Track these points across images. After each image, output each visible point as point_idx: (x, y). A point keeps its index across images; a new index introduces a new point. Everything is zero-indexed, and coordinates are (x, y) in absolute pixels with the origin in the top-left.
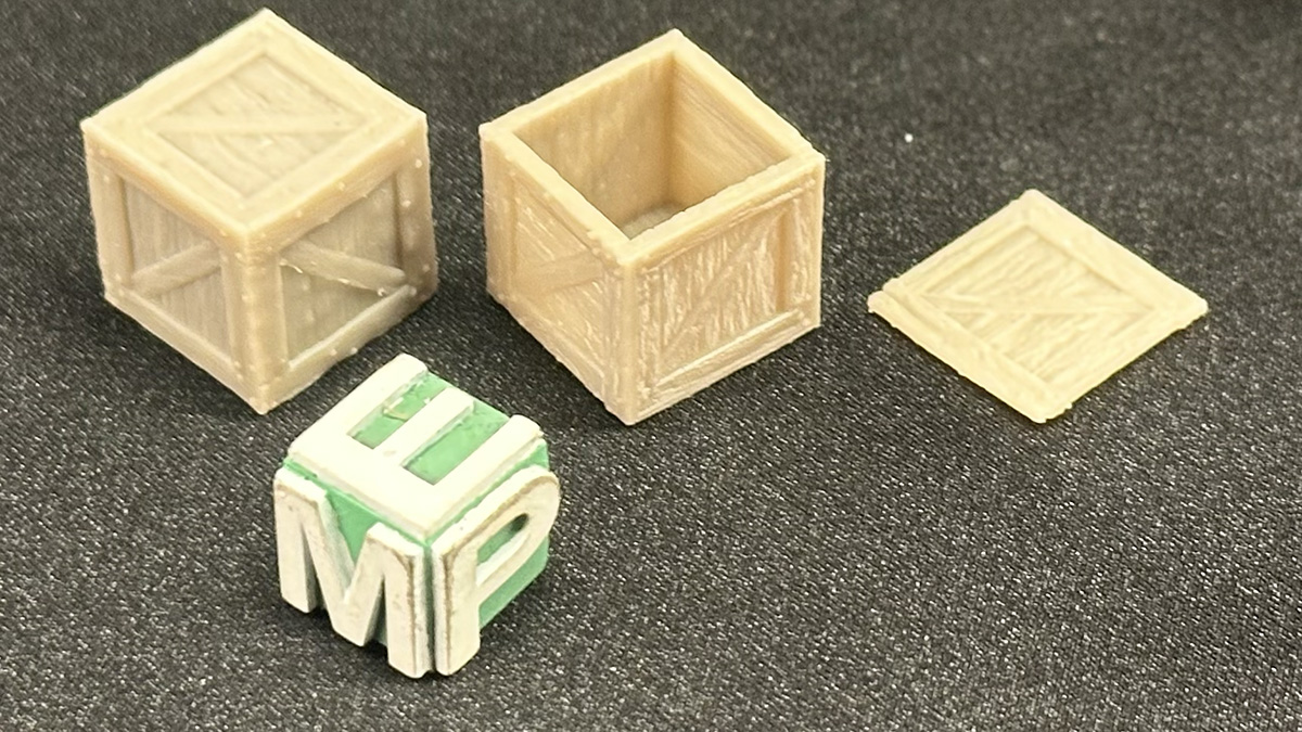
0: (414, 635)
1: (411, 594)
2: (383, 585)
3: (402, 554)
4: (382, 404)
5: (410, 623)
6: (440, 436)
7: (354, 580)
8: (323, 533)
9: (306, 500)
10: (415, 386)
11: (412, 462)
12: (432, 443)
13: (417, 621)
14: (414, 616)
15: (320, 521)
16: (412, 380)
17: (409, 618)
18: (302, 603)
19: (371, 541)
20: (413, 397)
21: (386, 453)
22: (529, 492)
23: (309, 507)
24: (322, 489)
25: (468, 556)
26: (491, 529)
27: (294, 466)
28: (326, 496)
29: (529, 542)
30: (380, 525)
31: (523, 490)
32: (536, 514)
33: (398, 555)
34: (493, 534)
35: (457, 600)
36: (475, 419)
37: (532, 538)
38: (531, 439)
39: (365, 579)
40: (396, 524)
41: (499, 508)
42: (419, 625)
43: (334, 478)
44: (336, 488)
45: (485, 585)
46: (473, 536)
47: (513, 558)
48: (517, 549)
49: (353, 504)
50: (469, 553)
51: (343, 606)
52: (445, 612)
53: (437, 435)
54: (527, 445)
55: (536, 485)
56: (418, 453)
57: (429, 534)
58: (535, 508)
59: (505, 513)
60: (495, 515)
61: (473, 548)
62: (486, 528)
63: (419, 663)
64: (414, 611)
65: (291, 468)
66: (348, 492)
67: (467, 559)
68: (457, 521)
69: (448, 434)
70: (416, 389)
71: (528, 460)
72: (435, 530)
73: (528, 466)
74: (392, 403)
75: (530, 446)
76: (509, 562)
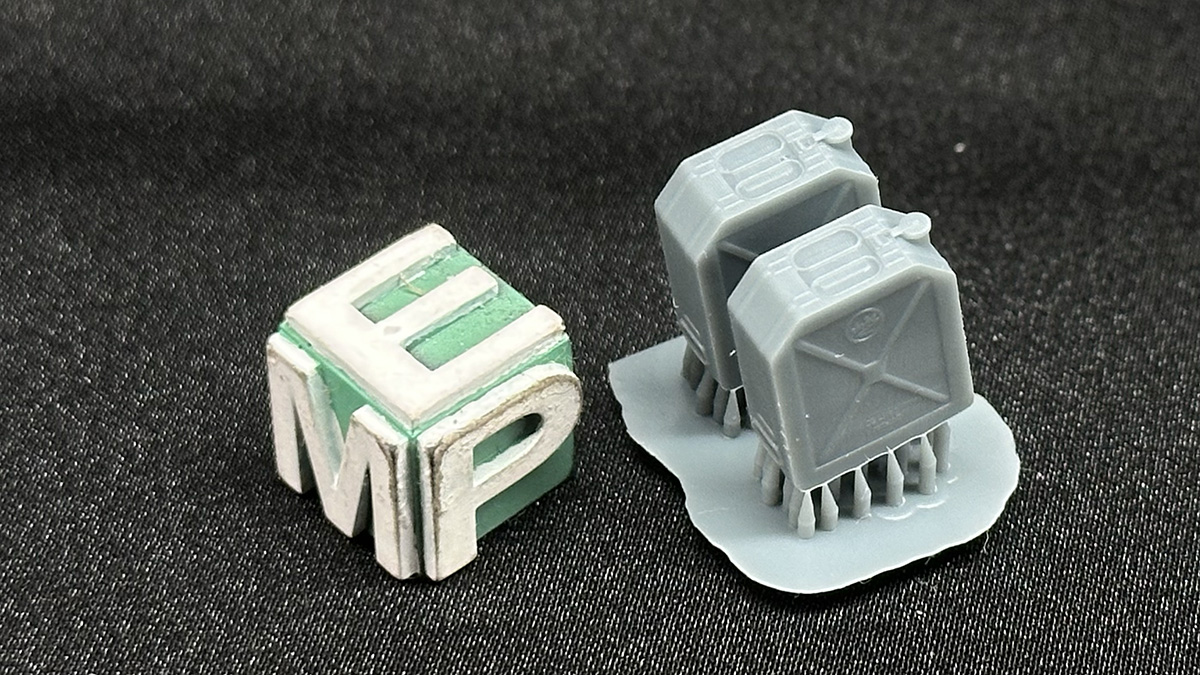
0: (397, 533)
2: (368, 472)
3: (383, 442)
4: (398, 275)
5: (393, 520)
6: (455, 318)
7: (342, 466)
8: (313, 408)
9: (296, 371)
10: (441, 260)
11: (416, 343)
12: (442, 325)
13: (400, 518)
14: (397, 513)
15: (309, 395)
16: (438, 252)
17: (392, 513)
18: (296, 485)
19: (356, 424)
20: (435, 272)
21: (388, 330)
22: (541, 390)
23: (298, 378)
24: (313, 360)
25: (460, 453)
26: (491, 426)
27: (289, 332)
28: (317, 368)
29: (541, 446)
30: (367, 406)
31: (533, 387)
32: (551, 416)
33: (379, 444)
34: (493, 432)
35: (447, 500)
36: (497, 304)
37: (546, 442)
38: (552, 331)
39: (351, 465)
40: (383, 408)
41: (503, 404)
42: (404, 522)
43: (327, 350)
44: (328, 361)
45: (484, 487)
46: (467, 432)
47: (519, 462)
48: (526, 452)
49: (344, 383)
50: (461, 450)
51: (332, 491)
52: (432, 512)
53: (451, 316)
54: (546, 338)
55: (553, 383)
56: (425, 333)
57: (416, 423)
58: (550, 409)
59: (509, 410)
60: (495, 412)
61: (467, 444)
62: (484, 424)
63: (405, 564)
64: (396, 507)
65: (286, 333)
66: (340, 367)
67: (460, 457)
68: (452, 414)
69: (463, 317)
70: (440, 263)
71: (546, 356)
72: (424, 419)
73: (545, 363)
74: (410, 276)
75: (549, 341)
76: (514, 466)
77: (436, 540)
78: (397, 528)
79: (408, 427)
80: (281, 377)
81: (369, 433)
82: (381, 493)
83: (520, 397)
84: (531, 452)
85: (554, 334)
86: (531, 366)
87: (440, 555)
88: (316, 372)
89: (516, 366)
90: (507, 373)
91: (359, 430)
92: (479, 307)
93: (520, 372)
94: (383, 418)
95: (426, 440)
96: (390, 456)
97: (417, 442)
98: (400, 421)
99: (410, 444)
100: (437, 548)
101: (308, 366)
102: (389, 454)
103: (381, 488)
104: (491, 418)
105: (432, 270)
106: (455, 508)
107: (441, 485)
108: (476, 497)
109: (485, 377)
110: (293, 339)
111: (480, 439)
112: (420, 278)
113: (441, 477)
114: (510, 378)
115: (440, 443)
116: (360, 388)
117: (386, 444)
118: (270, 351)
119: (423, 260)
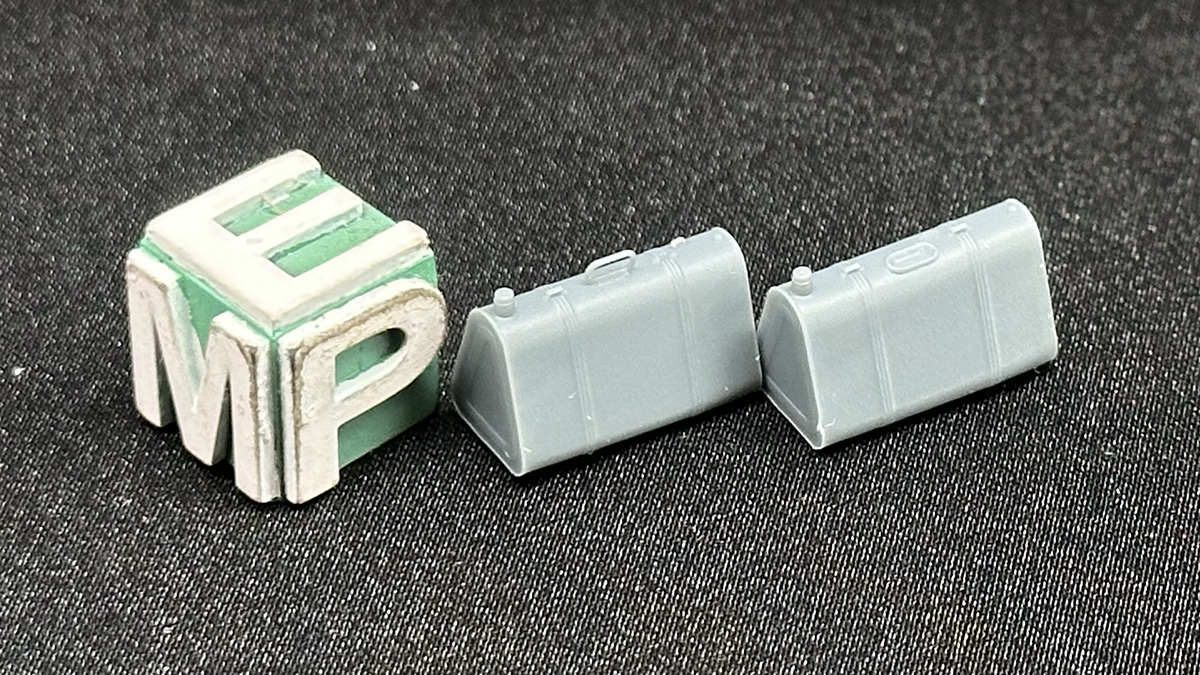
0: (257, 448)
1: (254, 395)
2: (228, 385)
3: (243, 344)
4: (260, 195)
5: (254, 433)
6: (318, 235)
7: (201, 383)
8: (171, 323)
9: (156, 283)
10: (305, 185)
11: (280, 255)
12: (306, 240)
13: (260, 431)
14: (258, 424)
16: (302, 175)
17: (252, 424)
19: (216, 329)
20: (297, 195)
21: (250, 241)
22: (406, 301)
23: (159, 291)
24: (174, 273)
25: (322, 360)
26: (354, 335)
27: (151, 247)
28: (178, 281)
29: (404, 366)
30: (228, 314)
31: (397, 297)
32: (414, 334)
34: (356, 342)
35: (308, 411)
36: (360, 223)
37: (409, 363)
38: (416, 244)
39: (211, 379)
40: (244, 313)
41: (365, 312)
42: (264, 435)
43: (190, 261)
44: (189, 272)
45: (347, 403)
46: (330, 337)
47: (383, 380)
49: (204, 290)
50: (323, 356)
51: (192, 415)
52: (293, 423)
53: (314, 232)
54: (410, 250)
55: (416, 296)
56: (288, 247)
57: (277, 325)
58: (414, 325)
59: (372, 319)
60: (358, 319)
61: (329, 351)
62: (346, 331)
63: (265, 484)
64: (256, 418)
65: (147, 248)
66: (201, 277)
67: (321, 363)
68: (314, 319)
69: (327, 234)
70: (305, 188)
71: (410, 270)
72: (285, 322)
73: (409, 277)
74: (274, 198)
75: (413, 253)
76: (378, 384)
77: (297, 457)
78: (257, 442)
79: (269, 330)
80: (141, 294)
81: (229, 337)
82: (242, 404)
83: (383, 306)
84: (394, 371)
85: (418, 247)
86: (396, 277)
87: (301, 474)
88: (177, 284)
89: (378, 278)
90: (370, 283)
91: (220, 336)
92: (343, 226)
93: (383, 283)
94: (244, 323)
95: (287, 343)
96: (250, 359)
97: (278, 345)
98: (261, 324)
99: (271, 346)
100: (298, 466)
101: (169, 278)
102: (249, 356)
103: (241, 398)
104: (354, 325)
105: (295, 194)
106: (316, 422)
107: (302, 393)
108: (338, 414)
109: (349, 283)
110: (154, 253)
111: (342, 348)
112: (284, 202)
113: (302, 384)
114: (374, 287)
115: (302, 345)
116: (221, 296)
117: (247, 346)
118: (131, 266)
119: (286, 182)
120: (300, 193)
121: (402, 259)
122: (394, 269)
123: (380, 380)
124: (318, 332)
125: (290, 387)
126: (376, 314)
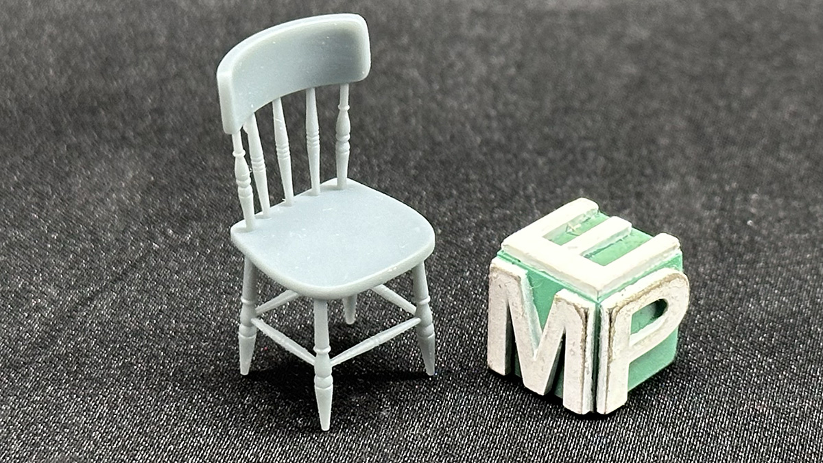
0: (583, 376)
1: (584, 341)
2: (564, 337)
3: (579, 307)
4: (567, 223)
5: (581, 367)
6: (608, 244)
7: (542, 340)
8: (522, 303)
9: (512, 276)
10: (589, 218)
13: (586, 364)
14: (584, 361)
15: (521, 292)
17: (582, 361)
18: (500, 368)
19: (558, 300)
21: (569, 248)
22: (670, 282)
23: (515, 281)
24: (523, 270)
25: (626, 316)
26: (643, 301)
27: (504, 256)
28: (526, 274)
29: (666, 325)
30: (564, 290)
31: (665, 278)
32: (672, 304)
33: (576, 308)
34: (643, 306)
35: (615, 350)
36: (630, 238)
37: (668, 323)
40: (575, 289)
41: (650, 286)
42: (588, 368)
43: (534, 261)
44: (533, 268)
45: (635, 347)
46: (631, 301)
48: (657, 327)
49: (545, 279)
50: (626, 314)
51: (532, 362)
52: (607, 358)
53: (606, 243)
54: (669, 250)
55: (675, 278)
56: (592, 252)
57: (600, 293)
58: (672, 297)
59: (652, 291)
60: (646, 290)
61: (629, 311)
62: (639, 298)
63: (585, 402)
64: (585, 355)
65: (502, 257)
66: (543, 270)
67: (625, 319)
68: (620, 291)
69: (612, 244)
70: (589, 221)
71: (669, 262)
72: (605, 292)
73: (669, 267)
74: (574, 226)
75: (671, 252)
76: (652, 336)
77: (608, 381)
78: (583, 372)
79: (594, 298)
80: (500, 286)
81: (568, 303)
82: (573, 348)
83: (658, 283)
84: (660, 328)
85: (674, 248)
86: (662, 267)
87: (609, 393)
88: (526, 276)
89: (653, 266)
90: (648, 270)
91: (560, 303)
92: (621, 240)
93: (656, 270)
94: (576, 294)
95: (606, 305)
96: (584, 316)
97: (601, 306)
98: (588, 295)
99: (596, 307)
100: (607, 388)
102: (584, 315)
103: (574, 344)
104: (643, 295)
105: (585, 224)
106: (619, 359)
107: (614, 338)
108: (630, 354)
109: (637, 269)
110: (507, 259)
111: (636, 309)
112: (579, 228)
113: (615, 332)
114: (651, 273)
115: (617, 306)
116: (558, 280)
117: (582, 308)
118: (494, 268)
119: (579, 216)
120: (587, 224)
121: (665, 255)
122: (660, 262)
123: (653, 333)
124: (624, 298)
125: (608, 333)
126: (655, 288)
